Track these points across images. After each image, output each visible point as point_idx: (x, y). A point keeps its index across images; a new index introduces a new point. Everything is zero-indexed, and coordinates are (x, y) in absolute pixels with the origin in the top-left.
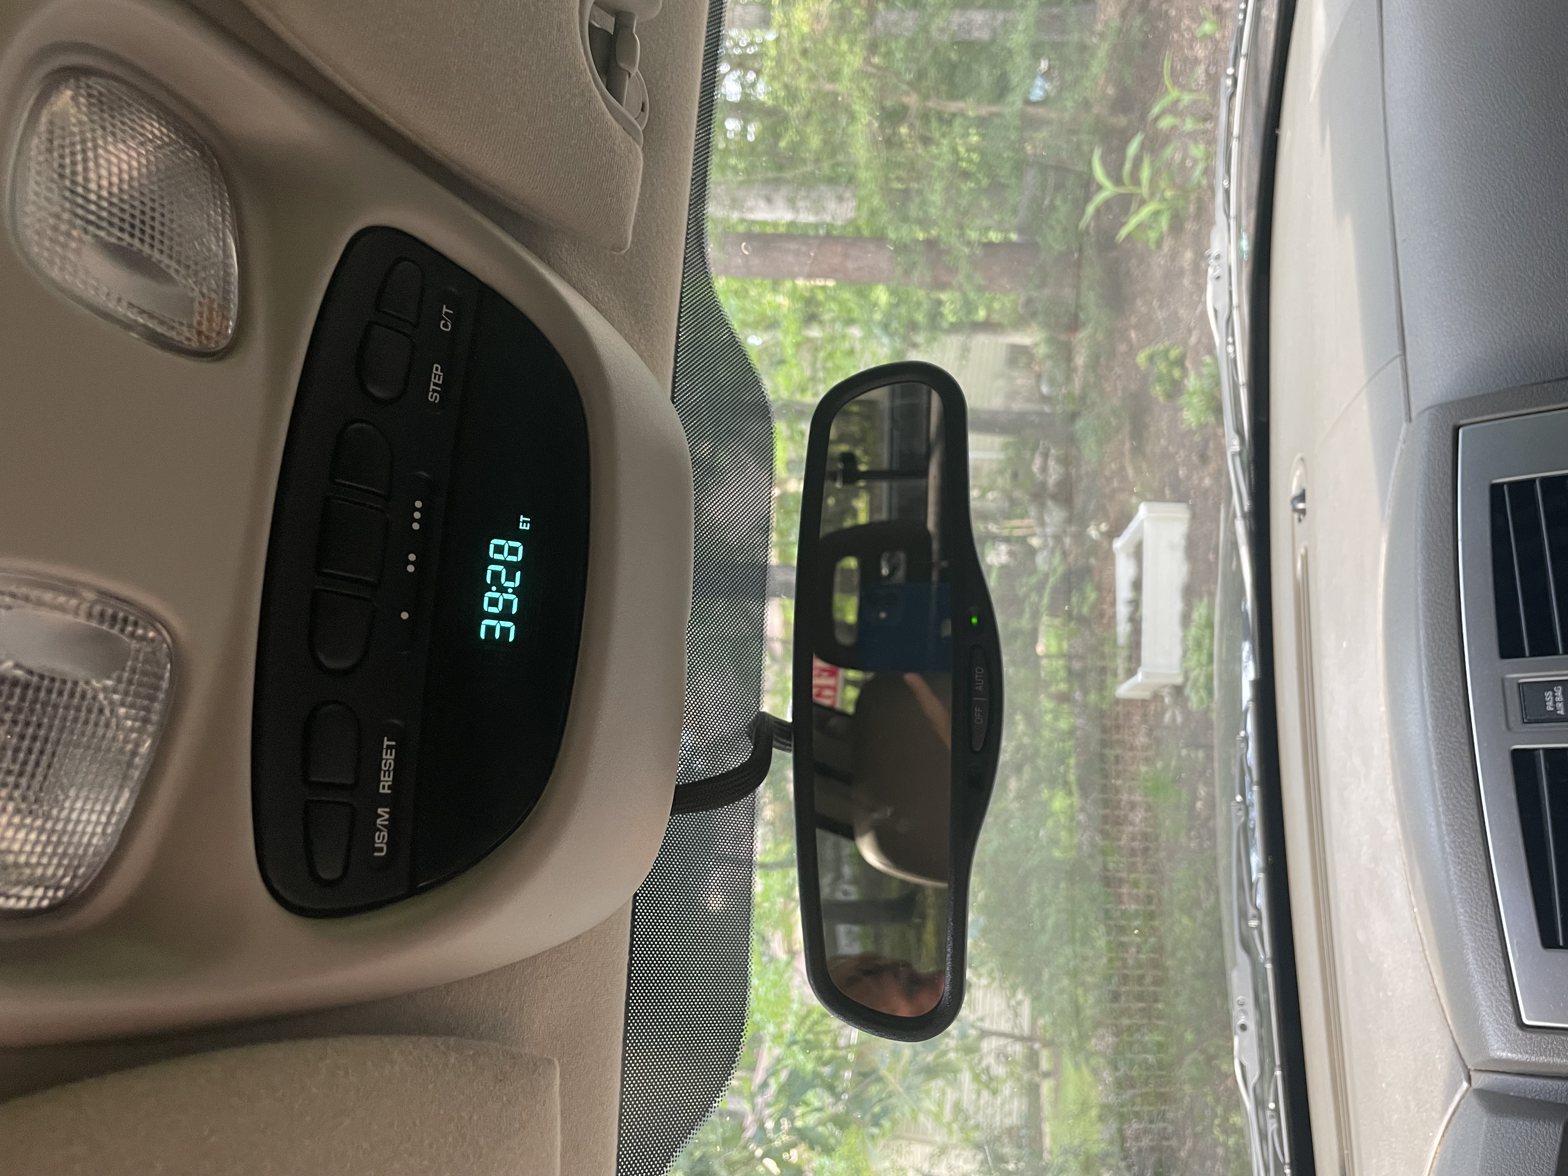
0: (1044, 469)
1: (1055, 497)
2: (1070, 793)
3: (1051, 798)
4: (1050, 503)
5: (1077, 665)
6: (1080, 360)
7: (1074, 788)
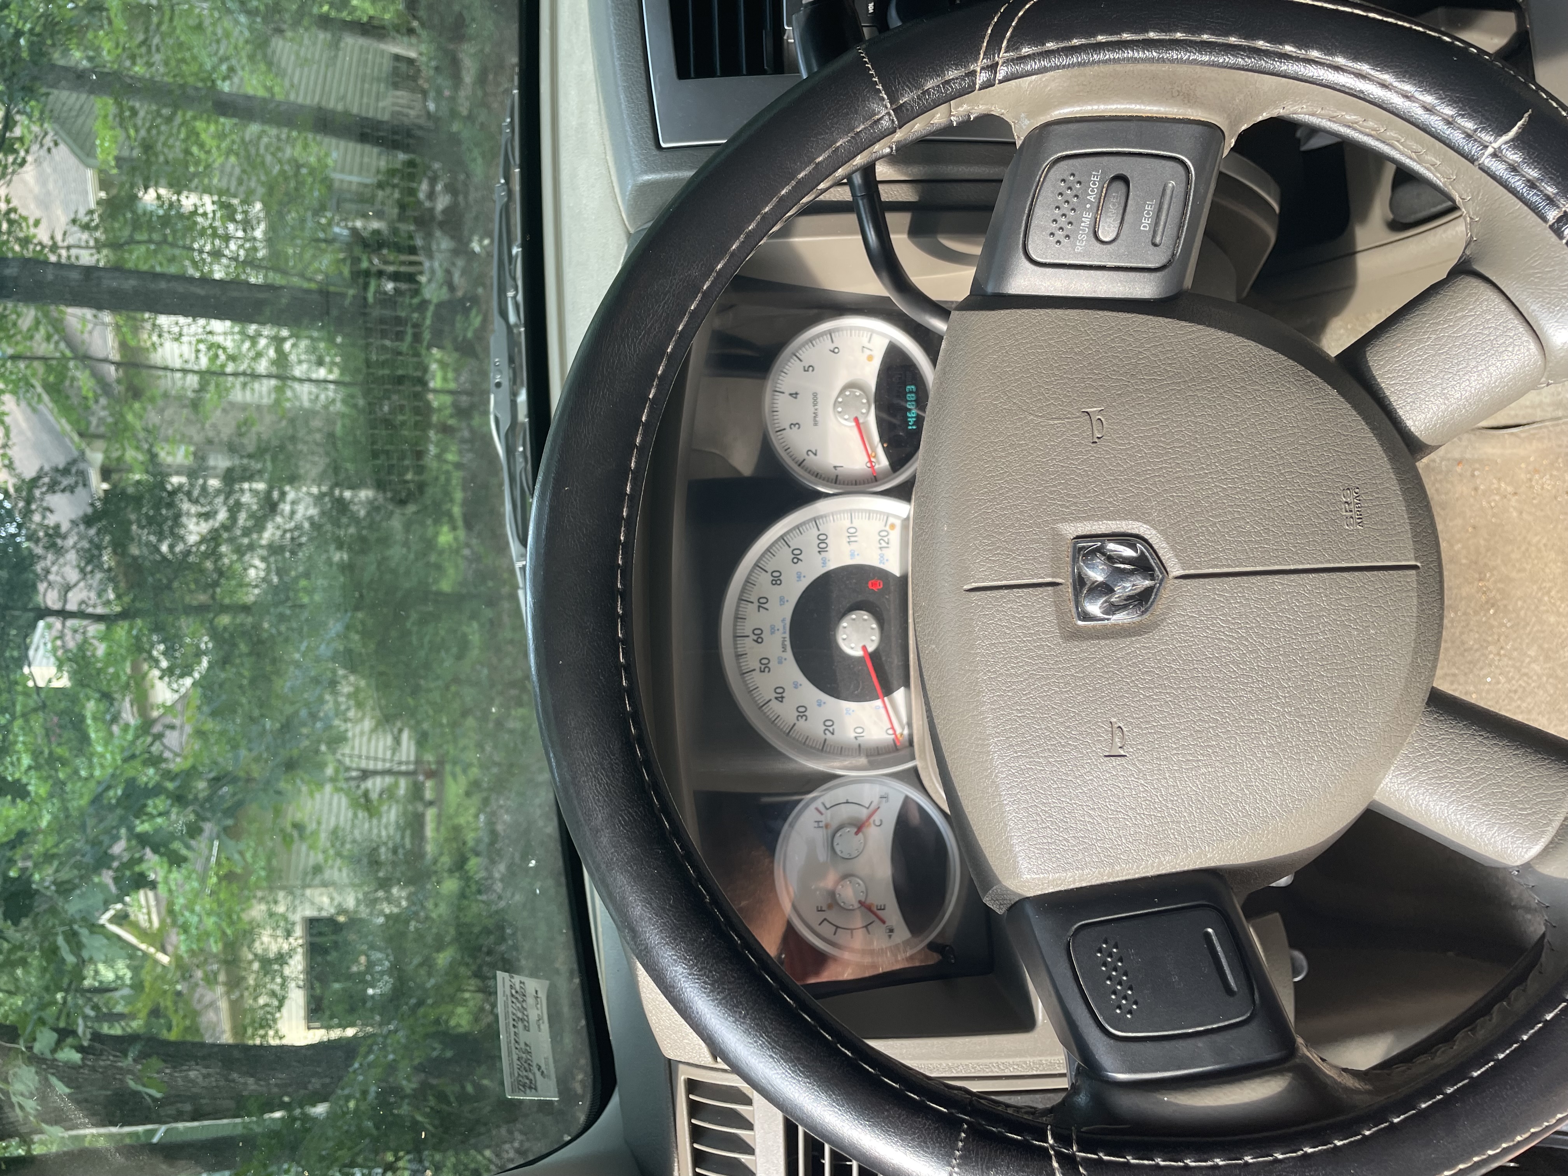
0: (431, 195)
1: (442, 225)
2: (454, 528)
3: (437, 534)
4: (438, 233)
5: (464, 400)
6: (468, 78)
7: (460, 523)
